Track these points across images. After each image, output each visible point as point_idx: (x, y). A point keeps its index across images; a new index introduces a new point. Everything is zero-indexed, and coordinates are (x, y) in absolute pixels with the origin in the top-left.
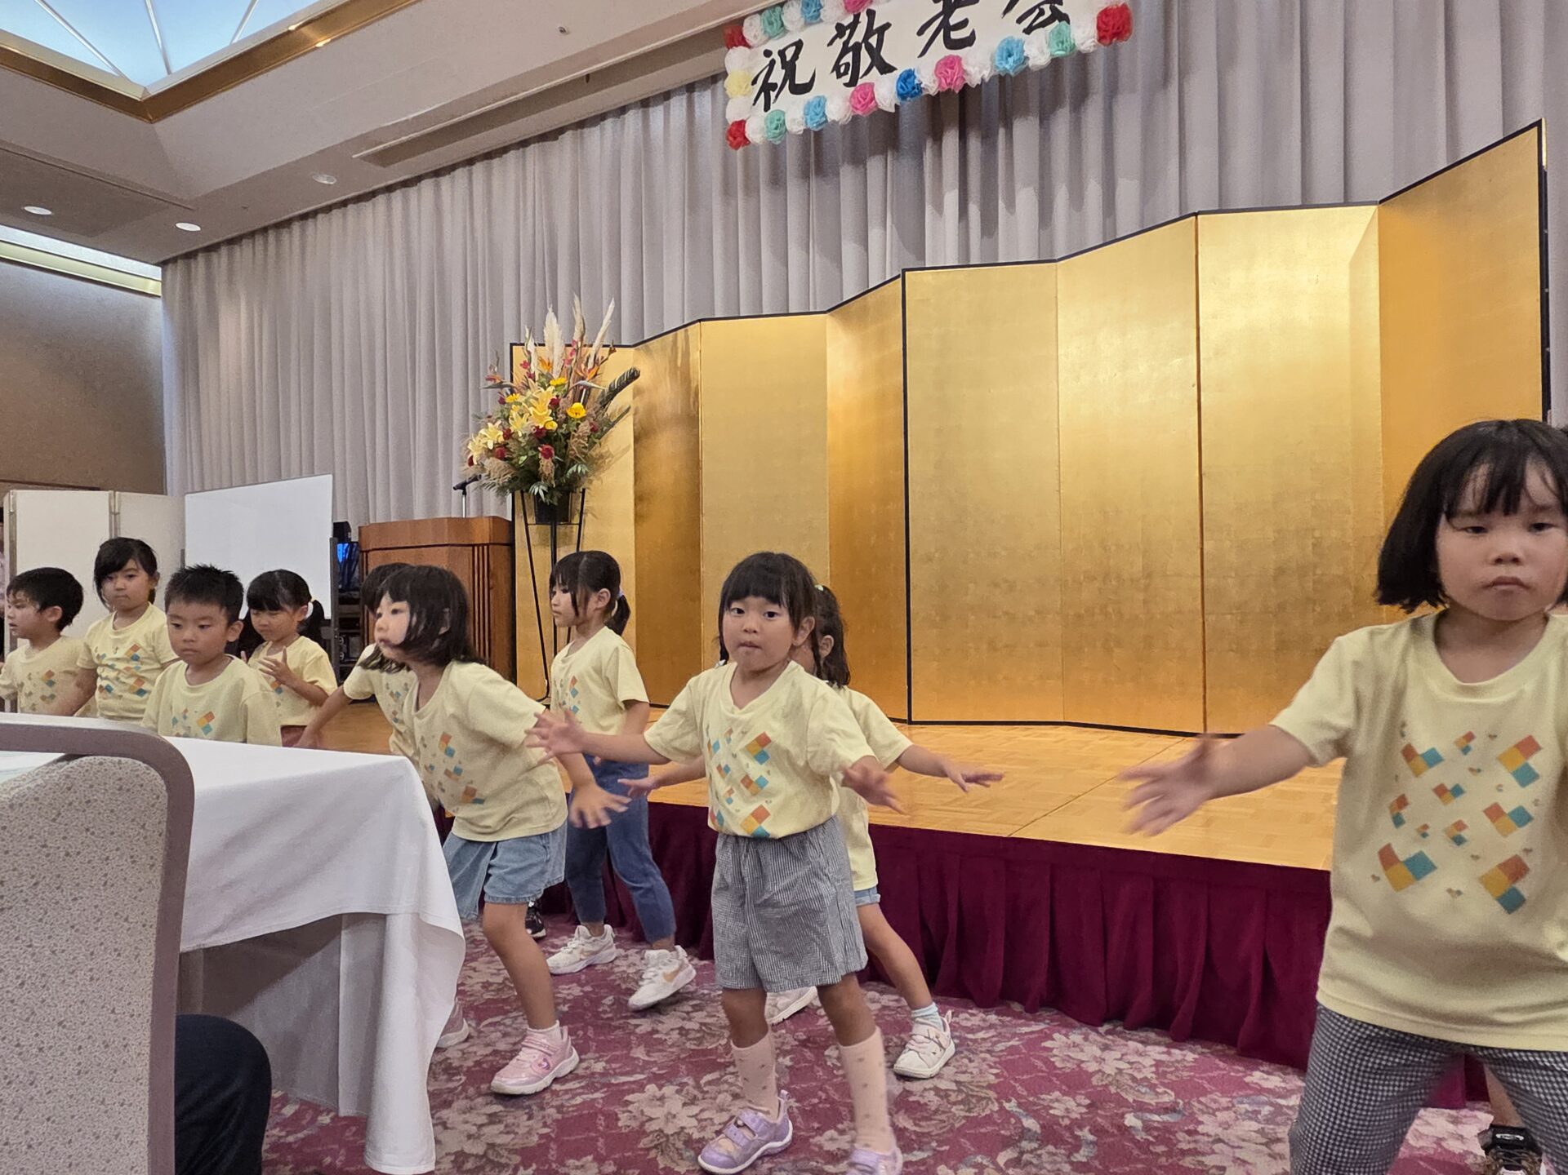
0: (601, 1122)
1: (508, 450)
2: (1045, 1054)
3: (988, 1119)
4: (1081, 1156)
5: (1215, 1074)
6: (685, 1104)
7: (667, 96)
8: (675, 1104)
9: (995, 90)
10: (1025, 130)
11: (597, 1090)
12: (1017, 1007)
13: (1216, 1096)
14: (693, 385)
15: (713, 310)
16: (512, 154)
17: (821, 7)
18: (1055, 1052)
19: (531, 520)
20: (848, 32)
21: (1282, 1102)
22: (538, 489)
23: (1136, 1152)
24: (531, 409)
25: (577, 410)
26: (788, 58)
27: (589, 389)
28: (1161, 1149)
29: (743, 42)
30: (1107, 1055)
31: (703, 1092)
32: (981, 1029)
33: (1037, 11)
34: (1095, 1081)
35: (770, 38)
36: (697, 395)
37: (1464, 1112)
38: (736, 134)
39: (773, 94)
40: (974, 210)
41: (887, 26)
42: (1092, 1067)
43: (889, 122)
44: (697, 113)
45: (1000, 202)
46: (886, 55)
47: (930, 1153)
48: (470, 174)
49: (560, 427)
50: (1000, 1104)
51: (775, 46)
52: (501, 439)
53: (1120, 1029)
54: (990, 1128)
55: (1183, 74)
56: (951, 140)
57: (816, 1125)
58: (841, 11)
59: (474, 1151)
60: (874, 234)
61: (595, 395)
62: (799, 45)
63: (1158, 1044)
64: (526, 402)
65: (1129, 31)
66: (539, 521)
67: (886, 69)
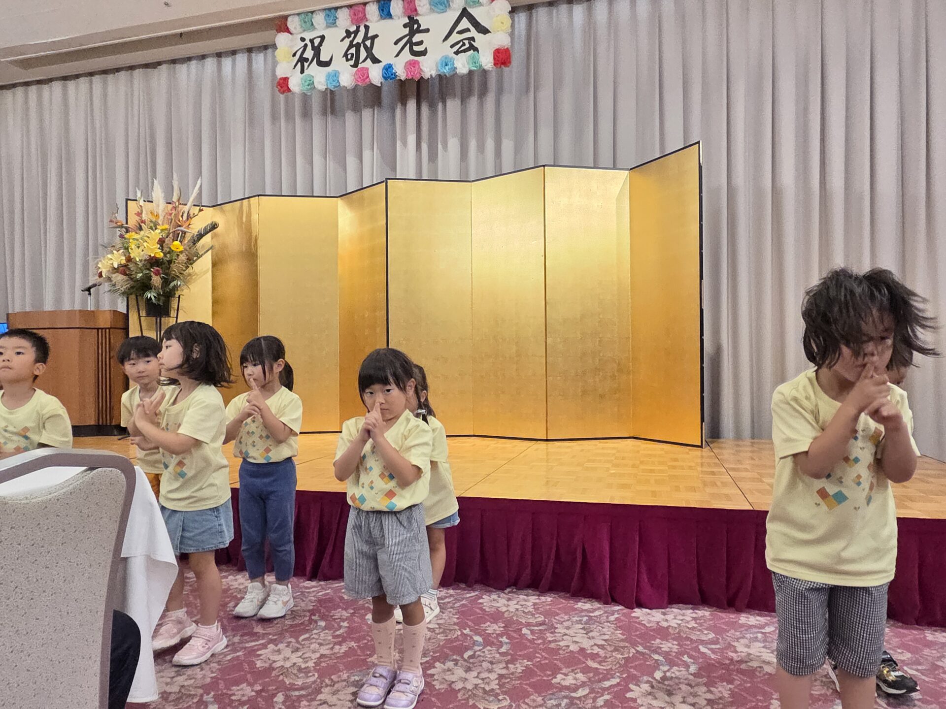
0: (246, 666)
1: (129, 269)
2: (481, 606)
3: (457, 639)
4: (503, 650)
5: (561, 606)
6: (292, 652)
7: (234, 53)
8: (287, 652)
9: (437, 81)
10: (453, 105)
11: (238, 651)
12: (463, 586)
13: (563, 615)
14: (254, 235)
15: (264, 189)
16: (122, 73)
17: (337, 18)
18: (485, 604)
19: (143, 313)
20: (353, 35)
21: (592, 614)
22: (150, 295)
23: (528, 644)
24: (145, 244)
25: (177, 246)
26: (316, 44)
27: (184, 233)
28: (540, 641)
29: (288, 30)
30: (510, 603)
31: (301, 644)
32: (446, 597)
33: (461, 43)
34: (506, 615)
35: (304, 31)
36: (256, 240)
37: (668, 609)
38: (283, 84)
39: (306, 65)
40: (424, 147)
41: (376, 36)
42: (504, 609)
43: (376, 91)
44: (254, 66)
45: (439, 143)
46: (375, 51)
47: (430, 658)
48: (91, 83)
49: (165, 255)
50: (461, 631)
51: (308, 36)
52: (124, 262)
53: (515, 590)
54: (458, 643)
55: (536, 89)
56: (412, 105)
57: (368, 653)
58: (349, 22)
59: (173, 691)
60: (366, 154)
61: (188, 237)
62: (323, 38)
63: (534, 595)
64: (142, 239)
65: (510, 62)
66: (148, 314)
67: (376, 61)
